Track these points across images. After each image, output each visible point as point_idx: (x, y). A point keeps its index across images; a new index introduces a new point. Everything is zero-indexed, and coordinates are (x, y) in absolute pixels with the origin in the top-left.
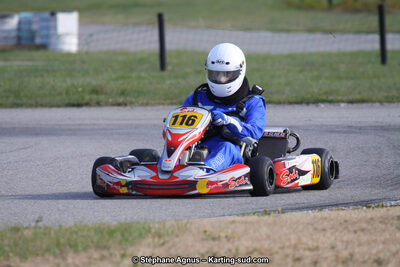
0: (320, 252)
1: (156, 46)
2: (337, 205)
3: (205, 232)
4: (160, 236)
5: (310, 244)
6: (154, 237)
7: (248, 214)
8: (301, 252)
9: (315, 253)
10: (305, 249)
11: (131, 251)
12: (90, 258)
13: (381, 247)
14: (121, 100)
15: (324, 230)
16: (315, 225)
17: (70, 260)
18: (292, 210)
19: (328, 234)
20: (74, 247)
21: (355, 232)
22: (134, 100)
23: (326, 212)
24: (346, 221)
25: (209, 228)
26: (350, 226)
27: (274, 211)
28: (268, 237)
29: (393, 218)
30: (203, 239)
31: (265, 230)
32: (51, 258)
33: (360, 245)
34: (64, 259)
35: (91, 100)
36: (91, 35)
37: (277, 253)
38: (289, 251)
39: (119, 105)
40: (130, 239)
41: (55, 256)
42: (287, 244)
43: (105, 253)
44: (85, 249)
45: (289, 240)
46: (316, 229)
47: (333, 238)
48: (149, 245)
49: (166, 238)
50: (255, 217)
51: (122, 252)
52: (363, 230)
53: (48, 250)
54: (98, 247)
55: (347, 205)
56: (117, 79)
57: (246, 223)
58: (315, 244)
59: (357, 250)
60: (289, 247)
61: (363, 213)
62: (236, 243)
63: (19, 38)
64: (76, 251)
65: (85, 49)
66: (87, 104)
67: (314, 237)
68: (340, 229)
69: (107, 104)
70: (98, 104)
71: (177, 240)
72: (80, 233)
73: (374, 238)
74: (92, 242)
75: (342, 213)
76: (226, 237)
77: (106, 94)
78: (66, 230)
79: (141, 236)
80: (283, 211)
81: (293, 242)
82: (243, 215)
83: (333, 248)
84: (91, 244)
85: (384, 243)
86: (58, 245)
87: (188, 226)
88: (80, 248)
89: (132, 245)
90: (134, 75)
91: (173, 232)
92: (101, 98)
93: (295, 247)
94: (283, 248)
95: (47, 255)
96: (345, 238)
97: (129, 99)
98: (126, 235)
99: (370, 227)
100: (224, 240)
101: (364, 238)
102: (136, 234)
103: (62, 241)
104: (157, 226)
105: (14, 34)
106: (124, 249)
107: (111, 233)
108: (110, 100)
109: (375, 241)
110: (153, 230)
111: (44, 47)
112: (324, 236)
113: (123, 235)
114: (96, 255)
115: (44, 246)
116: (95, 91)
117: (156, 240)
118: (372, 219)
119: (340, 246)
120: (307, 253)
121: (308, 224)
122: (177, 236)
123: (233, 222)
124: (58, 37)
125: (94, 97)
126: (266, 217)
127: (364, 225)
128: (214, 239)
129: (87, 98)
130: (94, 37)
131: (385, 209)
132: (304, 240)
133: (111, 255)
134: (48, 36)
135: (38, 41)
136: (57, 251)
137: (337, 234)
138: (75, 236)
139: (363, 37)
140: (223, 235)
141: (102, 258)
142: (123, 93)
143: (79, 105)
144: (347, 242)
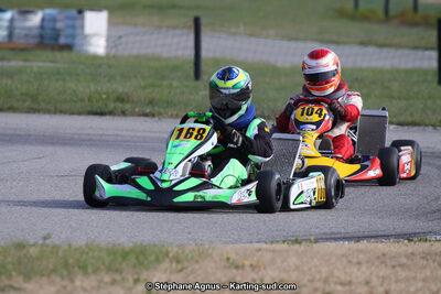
0: (353, 287)
1: (191, 53)
2: (376, 237)
3: (228, 259)
4: (178, 262)
5: (343, 278)
6: (171, 262)
7: (278, 242)
8: (332, 285)
9: (347, 288)
10: (336, 283)
11: (144, 275)
12: (101, 281)
13: (420, 284)
14: (148, 111)
15: (359, 263)
16: (350, 258)
17: (78, 283)
18: (327, 240)
19: (364, 268)
20: (83, 268)
21: (393, 267)
22: (162, 110)
23: (363, 244)
24: (384, 255)
25: (233, 256)
26: (388, 261)
27: (306, 240)
28: (297, 268)
29: (436, 254)
30: (225, 267)
31: (294, 260)
32: (58, 280)
33: (397, 281)
34: (72, 281)
35: (115, 108)
36: (120, 37)
37: (305, 286)
38: (319, 285)
39: (146, 115)
40: (146, 263)
41: (62, 277)
42: (318, 277)
43: (117, 277)
44: (95, 271)
45: (320, 272)
46: (350, 262)
47: (368, 273)
48: (166, 271)
49: (186, 264)
50: (285, 246)
51: (136, 277)
52: (402, 265)
53: (54, 271)
54: (109, 269)
55: (387, 237)
56: (145, 87)
57: (274, 251)
58: (348, 279)
59: (393, 287)
60: (319, 280)
61: (404, 247)
62: (261, 273)
63: (41, 37)
64: (86, 273)
65: (113, 52)
66: (111, 113)
67: (348, 270)
68: (377, 263)
69: (133, 114)
70: (124, 113)
71: (197, 266)
72: (90, 254)
73: (414, 275)
74: (103, 263)
75: (380, 246)
76: (251, 265)
77: (133, 102)
78: (76, 250)
79: (158, 260)
80: (316, 241)
81: (324, 275)
82: (272, 242)
83: (367, 283)
84: (102, 267)
85: (424, 280)
86: (66, 265)
87: (210, 251)
88: (90, 270)
89: (147, 269)
90: (165, 83)
91: (192, 258)
92: (128, 106)
93: (326, 281)
94: (312, 281)
95: (53, 276)
96: (381, 274)
97: (156, 108)
98: (141, 258)
99: (409, 263)
100: (249, 269)
101: (402, 274)
102: (153, 258)
103: (71, 261)
104: (175, 249)
105: (36, 32)
106: (138, 274)
107: (125, 255)
108: (137, 110)
109: (414, 278)
110: (171, 255)
111: (69, 47)
112: (359, 270)
113: (137, 258)
114: (107, 279)
115: (51, 266)
116: (120, 99)
117: (174, 265)
118: (412, 254)
119: (375, 281)
120: (339, 288)
121: (343, 256)
122: (197, 262)
123: (260, 250)
124: (85, 37)
125: (119, 105)
126: (297, 246)
127: (404, 260)
128: (237, 267)
129: (111, 106)
130: (123, 40)
131: (428, 244)
132: (336, 273)
133: (123, 279)
134: (73, 36)
135: (62, 40)
136: (65, 273)
137: (373, 268)
138: (84, 256)
139: (420, 53)
140: (247, 263)
141: (114, 282)
142: (151, 103)
143: (102, 114)
144: (384, 278)
